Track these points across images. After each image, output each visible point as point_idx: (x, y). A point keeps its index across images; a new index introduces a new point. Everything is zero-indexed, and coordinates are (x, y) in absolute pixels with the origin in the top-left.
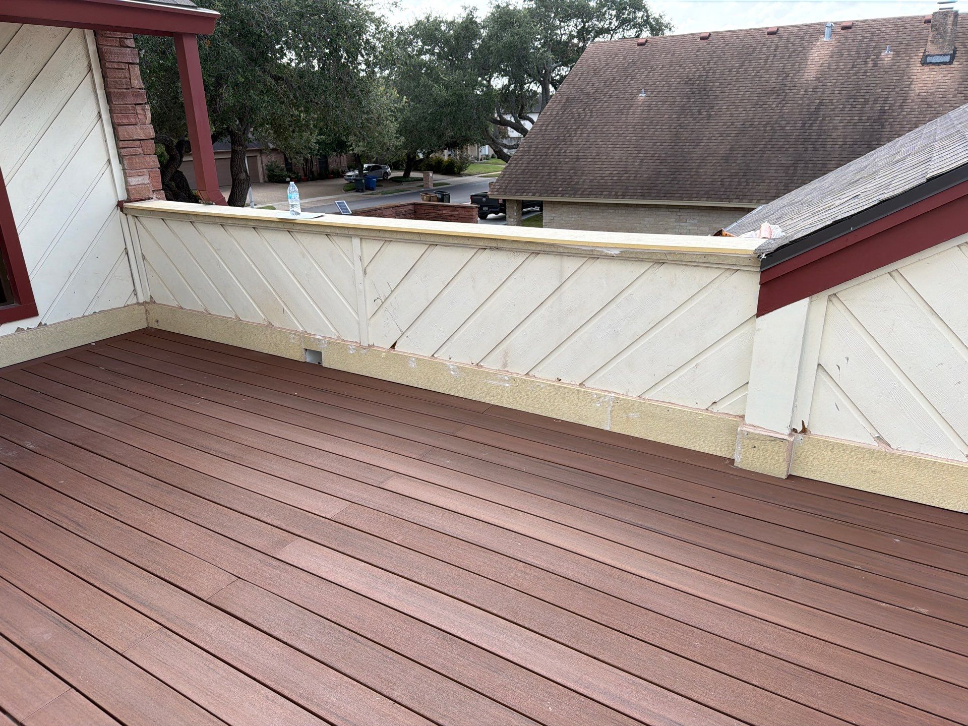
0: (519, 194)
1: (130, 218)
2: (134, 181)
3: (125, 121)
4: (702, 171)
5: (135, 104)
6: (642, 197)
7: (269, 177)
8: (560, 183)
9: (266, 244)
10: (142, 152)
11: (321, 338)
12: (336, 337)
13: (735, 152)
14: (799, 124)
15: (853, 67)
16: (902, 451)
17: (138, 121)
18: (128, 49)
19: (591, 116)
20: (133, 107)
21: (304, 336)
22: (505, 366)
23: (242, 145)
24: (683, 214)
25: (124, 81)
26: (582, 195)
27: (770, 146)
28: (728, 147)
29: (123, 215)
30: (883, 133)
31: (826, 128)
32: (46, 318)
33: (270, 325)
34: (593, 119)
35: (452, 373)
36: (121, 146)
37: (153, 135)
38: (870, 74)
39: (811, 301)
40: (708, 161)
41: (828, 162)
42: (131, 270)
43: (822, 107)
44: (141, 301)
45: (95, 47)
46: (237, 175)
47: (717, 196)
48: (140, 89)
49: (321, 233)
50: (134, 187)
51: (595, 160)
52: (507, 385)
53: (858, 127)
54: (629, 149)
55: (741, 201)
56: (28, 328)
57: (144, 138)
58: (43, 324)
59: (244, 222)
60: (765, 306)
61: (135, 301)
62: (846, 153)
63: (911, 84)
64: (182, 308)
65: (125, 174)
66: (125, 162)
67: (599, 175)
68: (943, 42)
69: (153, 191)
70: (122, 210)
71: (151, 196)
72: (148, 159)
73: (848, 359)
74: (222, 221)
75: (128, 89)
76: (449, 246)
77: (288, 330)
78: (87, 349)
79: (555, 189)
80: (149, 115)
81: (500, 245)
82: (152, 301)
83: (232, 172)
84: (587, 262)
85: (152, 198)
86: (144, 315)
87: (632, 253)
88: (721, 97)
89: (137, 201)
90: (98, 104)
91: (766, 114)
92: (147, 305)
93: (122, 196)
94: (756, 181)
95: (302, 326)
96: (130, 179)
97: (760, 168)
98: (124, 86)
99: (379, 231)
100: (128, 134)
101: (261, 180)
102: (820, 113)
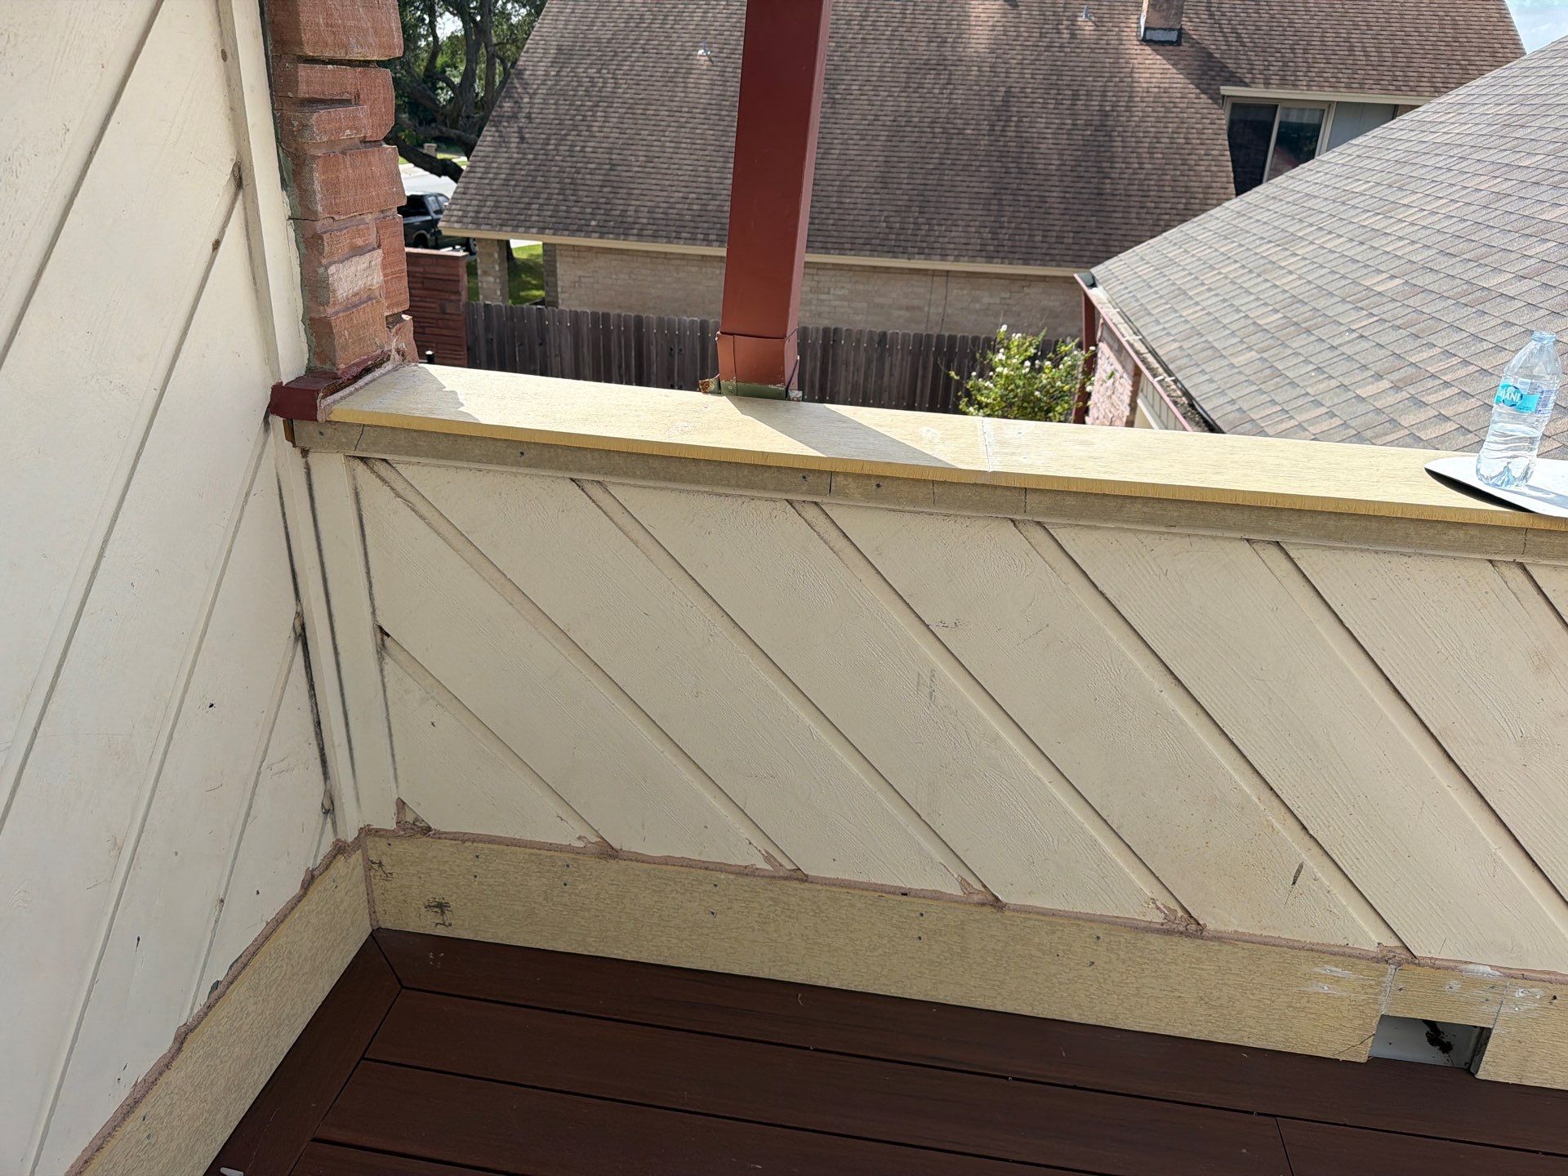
11: (1496, 976)
13: (894, 170)
14: (985, 126)
26: (640, 236)
29: (290, 456)
31: (1028, 135)
33: (1187, 926)
34: (620, 91)
40: (854, 184)
42: (315, 707)
43: (1012, 99)
44: (350, 832)
47: (886, 249)
50: (337, 310)
61: (329, 843)
64: (620, 853)
65: (310, 242)
66: (317, 180)
69: (388, 322)
70: (290, 432)
71: (386, 349)
77: (1294, 944)
82: (410, 824)
85: (389, 362)
86: (363, 889)
89: (355, 380)
92: (375, 843)
93: (293, 359)
95: (1390, 931)
96: (321, 269)
97: (943, 199)
100: (331, 22)
102: (1012, 109)
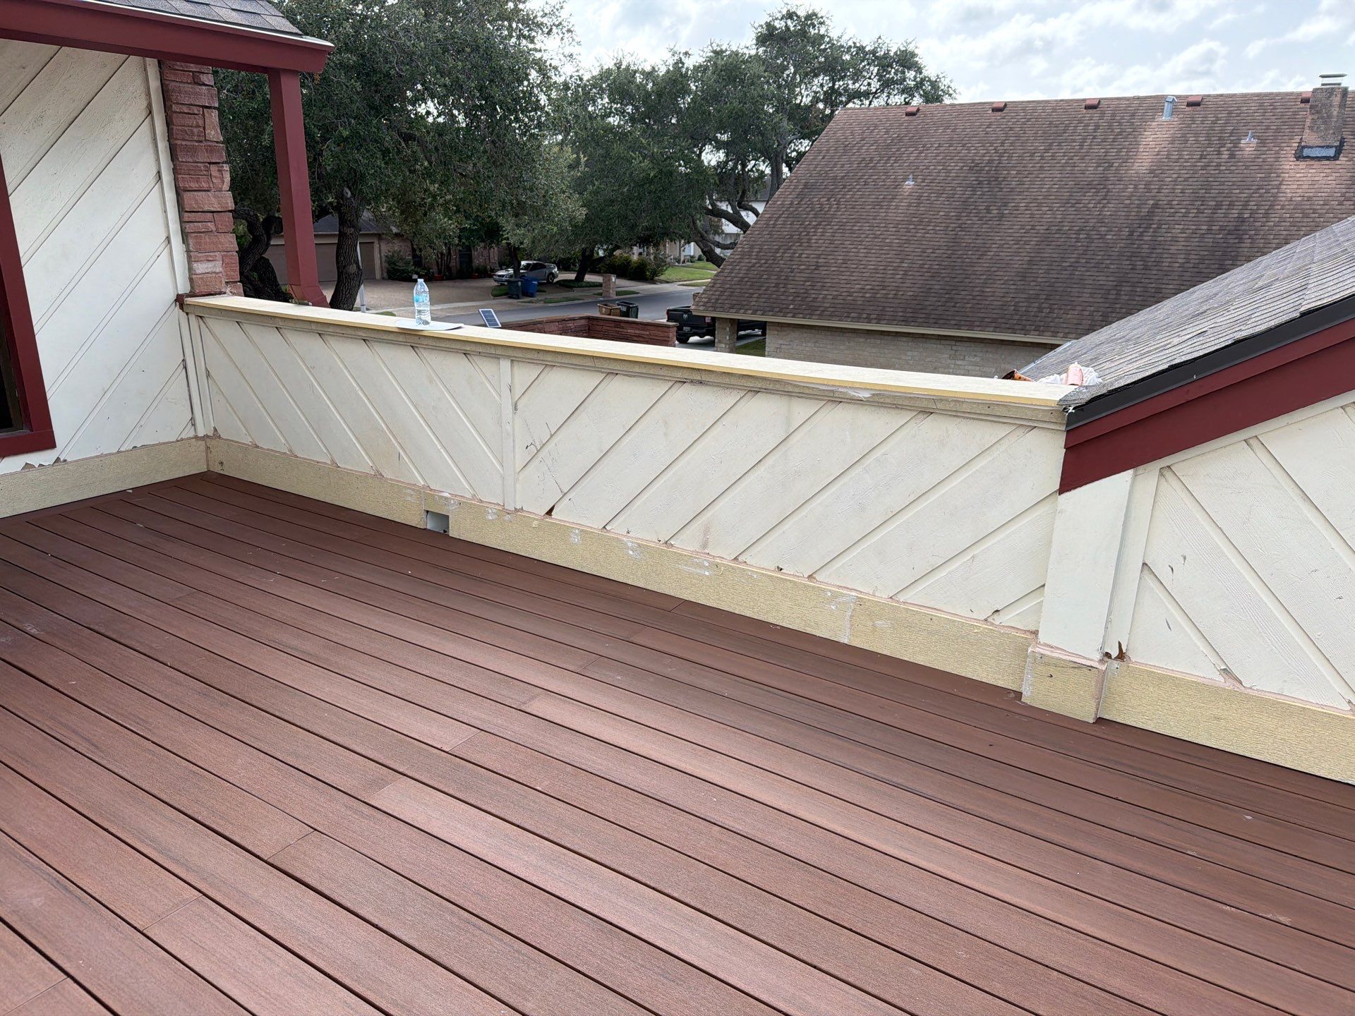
0: (734, 311)
1: (192, 318)
2: (201, 268)
3: (194, 185)
4: (988, 290)
5: (210, 163)
6: (904, 323)
7: (389, 272)
8: (791, 298)
9: (380, 362)
10: (214, 229)
11: (449, 496)
12: (470, 496)
13: (1035, 267)
14: (1126, 232)
15: (1201, 158)
16: (1257, 690)
17: (211, 186)
18: (204, 87)
19: (838, 209)
20: (206, 167)
21: (426, 493)
22: (705, 545)
23: (353, 227)
24: (960, 348)
25: (195, 130)
26: (821, 317)
27: (1084, 261)
28: (1026, 258)
29: (183, 314)
30: (1241, 249)
31: (1162, 239)
32: (66, 451)
33: (379, 475)
34: (839, 213)
35: (631, 552)
36: (186, 219)
37: (231, 206)
38: (1224, 168)
39: (1135, 475)
40: (998, 278)
41: (1164, 286)
42: (189, 390)
43: (1157, 210)
44: (201, 434)
45: (158, 83)
46: (344, 267)
47: (1008, 326)
48: (217, 142)
49: (457, 351)
50: (201, 276)
51: (841, 269)
52: (707, 573)
53: (1206, 240)
54: (888, 256)
55: (1041, 333)
56: (41, 465)
57: (219, 210)
58: (62, 459)
59: (350, 331)
60: (1072, 479)
61: (192, 434)
62: (1189, 274)
63: (1280, 184)
64: (258, 447)
65: (189, 257)
66: (191, 241)
67: (845, 290)
68: (1326, 129)
69: (227, 283)
70: (182, 307)
71: (223, 290)
72: (223, 238)
73: (1185, 558)
74: (320, 328)
75: (201, 142)
76: (634, 376)
77: (403, 482)
78: (121, 498)
79: (784, 306)
80: (227, 178)
81: (705, 378)
82: (216, 435)
83: (338, 263)
84: (825, 408)
85: (225, 293)
86: (204, 454)
87: (888, 397)
88: (1018, 190)
89: (204, 295)
90: (158, 160)
91: (1079, 216)
92: (208, 440)
93: (183, 288)
94: (1063, 307)
95: (423, 478)
96: (195, 265)
97: (1069, 289)
98: (195, 138)
99: (539, 351)
100: (197, 203)
101: (378, 276)
102: (1154, 218)
